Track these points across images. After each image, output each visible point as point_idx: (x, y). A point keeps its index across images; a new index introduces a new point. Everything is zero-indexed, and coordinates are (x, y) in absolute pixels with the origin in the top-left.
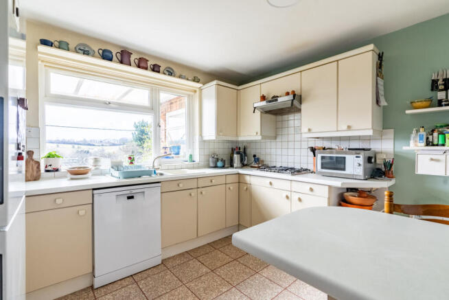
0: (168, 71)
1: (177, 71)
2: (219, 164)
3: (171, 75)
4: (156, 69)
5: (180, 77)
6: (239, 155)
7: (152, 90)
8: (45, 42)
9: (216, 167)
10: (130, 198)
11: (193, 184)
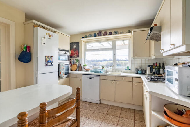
0: (115, 33)
1: (119, 31)
2: (139, 72)
3: (117, 34)
4: (110, 34)
5: (121, 33)
6: (150, 68)
7: (112, 42)
8: (83, 38)
9: (137, 73)
10: (91, 79)
11: (113, 78)
